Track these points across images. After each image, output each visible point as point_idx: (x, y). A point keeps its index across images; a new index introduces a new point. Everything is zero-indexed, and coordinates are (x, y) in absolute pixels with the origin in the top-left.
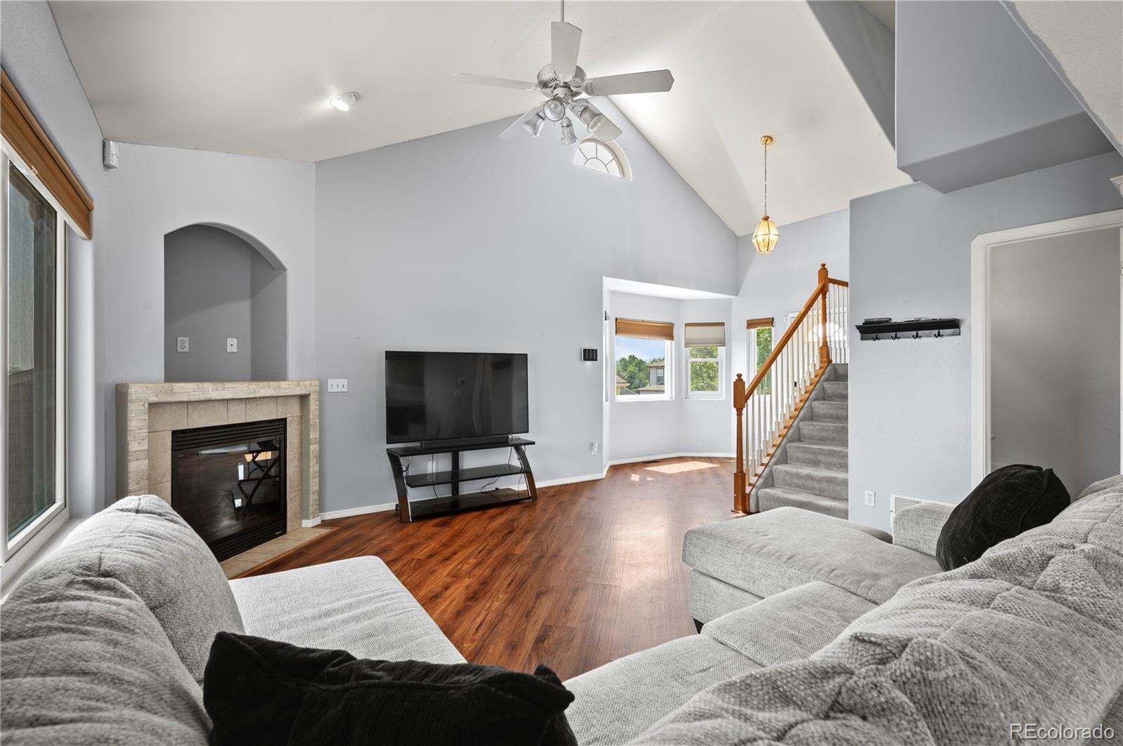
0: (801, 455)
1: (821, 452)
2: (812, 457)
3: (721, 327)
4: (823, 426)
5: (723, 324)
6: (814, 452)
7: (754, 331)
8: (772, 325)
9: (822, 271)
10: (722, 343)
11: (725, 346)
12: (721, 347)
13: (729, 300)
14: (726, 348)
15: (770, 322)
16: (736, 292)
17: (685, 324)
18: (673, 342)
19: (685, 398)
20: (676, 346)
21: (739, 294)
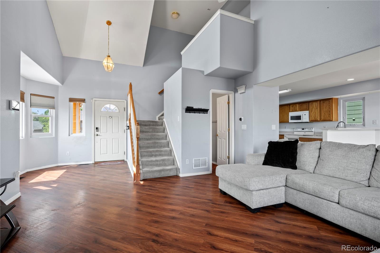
0: (145, 154)
1: (153, 151)
2: (150, 154)
3: (53, 99)
4: (148, 142)
5: (53, 98)
6: (151, 152)
7: (72, 103)
8: (84, 102)
9: (131, 85)
10: (53, 107)
11: (54, 109)
12: (52, 110)
13: (57, 86)
14: (55, 110)
15: (83, 101)
16: (62, 83)
17: (31, 94)
18: (24, 104)
19: (31, 137)
20: (26, 106)
21: (64, 84)
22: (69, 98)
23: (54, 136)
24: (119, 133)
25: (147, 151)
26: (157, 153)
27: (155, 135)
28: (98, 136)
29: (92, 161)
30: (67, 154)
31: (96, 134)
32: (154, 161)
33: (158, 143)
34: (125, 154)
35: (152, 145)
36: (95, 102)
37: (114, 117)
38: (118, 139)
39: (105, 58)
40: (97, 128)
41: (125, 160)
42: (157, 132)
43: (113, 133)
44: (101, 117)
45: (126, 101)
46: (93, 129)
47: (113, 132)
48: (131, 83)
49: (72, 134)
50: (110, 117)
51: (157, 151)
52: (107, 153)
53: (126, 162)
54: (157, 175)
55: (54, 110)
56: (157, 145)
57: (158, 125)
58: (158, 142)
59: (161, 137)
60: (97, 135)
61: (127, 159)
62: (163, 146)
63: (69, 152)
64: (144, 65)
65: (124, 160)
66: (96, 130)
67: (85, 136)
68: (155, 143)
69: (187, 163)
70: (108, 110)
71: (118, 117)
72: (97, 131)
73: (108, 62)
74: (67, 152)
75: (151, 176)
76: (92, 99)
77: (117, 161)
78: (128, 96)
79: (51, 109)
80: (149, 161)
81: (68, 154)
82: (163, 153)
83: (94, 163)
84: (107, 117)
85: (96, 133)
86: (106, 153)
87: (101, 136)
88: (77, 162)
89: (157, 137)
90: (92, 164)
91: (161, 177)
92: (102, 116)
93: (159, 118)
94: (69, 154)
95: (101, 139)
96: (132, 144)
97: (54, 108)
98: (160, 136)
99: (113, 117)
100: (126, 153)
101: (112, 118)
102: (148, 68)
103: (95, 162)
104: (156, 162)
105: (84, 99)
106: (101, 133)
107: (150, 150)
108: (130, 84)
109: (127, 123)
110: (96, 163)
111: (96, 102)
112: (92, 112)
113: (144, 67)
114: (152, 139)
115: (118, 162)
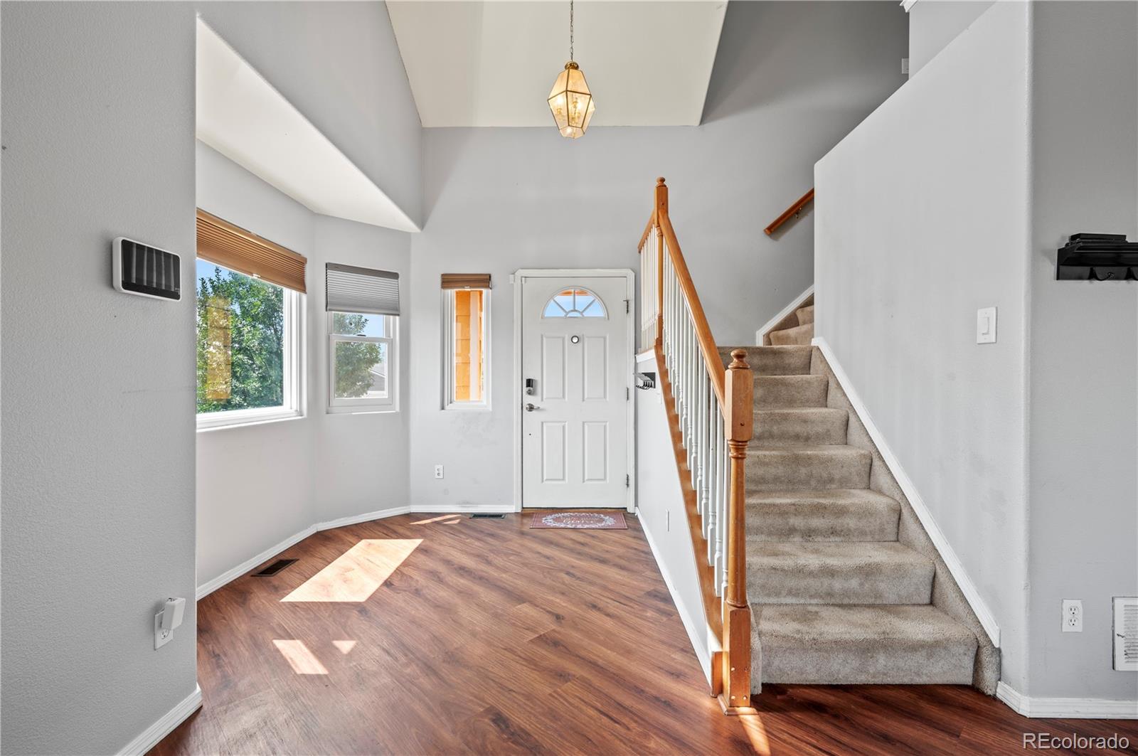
1: (797, 510)
2: (779, 522)
3: (393, 281)
5: (395, 276)
6: (782, 512)
7: (451, 293)
8: (488, 287)
9: (662, 190)
10: (393, 309)
11: (398, 315)
12: (391, 317)
13: (406, 236)
14: (400, 320)
15: (484, 280)
16: (421, 223)
17: (326, 264)
18: (304, 297)
19: (328, 413)
20: (312, 307)
21: (424, 229)
22: (442, 275)
23: (398, 409)
24: (608, 399)
25: (762, 506)
26: (816, 522)
27: (785, 418)
28: (534, 412)
29: (512, 504)
30: (437, 472)
31: (525, 406)
32: (811, 574)
33: (809, 465)
34: (628, 485)
35: (780, 471)
36: (522, 285)
37: (588, 337)
38: (604, 424)
39: (559, 78)
40: (530, 383)
41: (628, 511)
42: (791, 403)
43: (583, 400)
44: (544, 339)
45: (633, 274)
46: (517, 385)
47: (586, 397)
48: (663, 180)
49: (451, 403)
50: (575, 340)
51: (818, 510)
52: (564, 479)
53: (634, 518)
54: (846, 671)
55: (397, 318)
56: (803, 471)
57: (786, 370)
58: (809, 458)
59: (820, 429)
60: (531, 408)
61: (636, 505)
62: (837, 477)
63: (441, 467)
64: (706, 116)
65: (626, 508)
66: (525, 389)
67: (491, 409)
68: (797, 460)
69: (1066, 628)
70: (567, 313)
71: (605, 338)
72: (530, 393)
73: (568, 89)
74: (437, 467)
75: (809, 668)
76: (514, 274)
77: (598, 513)
78: (640, 252)
79: (388, 316)
80: (783, 570)
81: (438, 474)
82: (851, 522)
83: (519, 511)
84: (564, 339)
85: (529, 399)
86: (562, 478)
87: (543, 410)
88: (468, 503)
89: (798, 429)
90: (514, 518)
91: (872, 681)
92: (547, 338)
93: (767, 336)
94: (441, 472)
95: (542, 423)
96: (683, 466)
97: (397, 313)
98: (813, 422)
99: (586, 339)
100: (633, 482)
101: (580, 345)
102: (718, 126)
103: (523, 508)
104: (826, 582)
105: (486, 275)
106: (542, 400)
107: (778, 501)
108: (656, 184)
109: (638, 361)
110: (526, 513)
111: (525, 282)
112: (513, 321)
113: (702, 126)
114: (771, 436)
115: (606, 514)
